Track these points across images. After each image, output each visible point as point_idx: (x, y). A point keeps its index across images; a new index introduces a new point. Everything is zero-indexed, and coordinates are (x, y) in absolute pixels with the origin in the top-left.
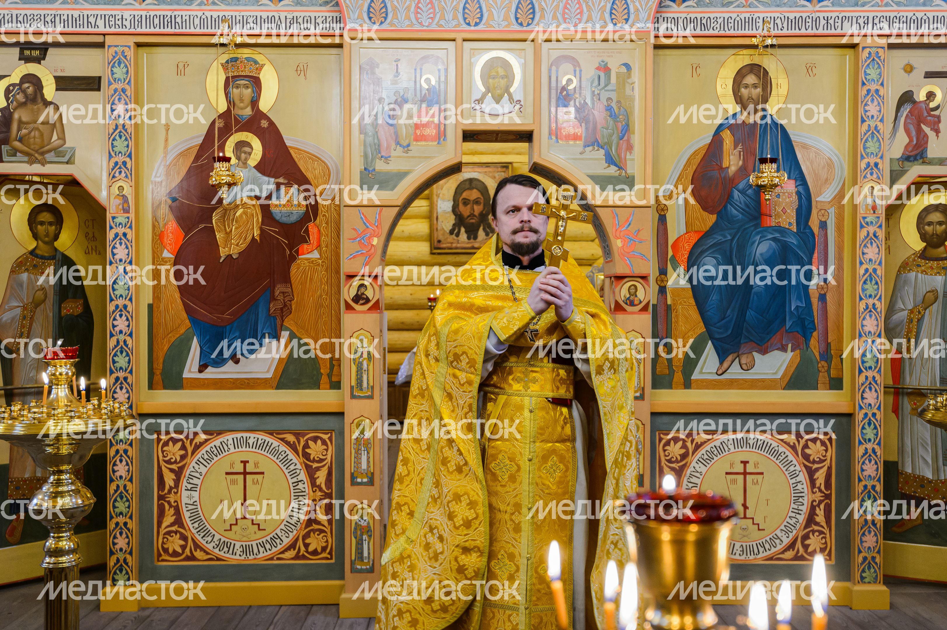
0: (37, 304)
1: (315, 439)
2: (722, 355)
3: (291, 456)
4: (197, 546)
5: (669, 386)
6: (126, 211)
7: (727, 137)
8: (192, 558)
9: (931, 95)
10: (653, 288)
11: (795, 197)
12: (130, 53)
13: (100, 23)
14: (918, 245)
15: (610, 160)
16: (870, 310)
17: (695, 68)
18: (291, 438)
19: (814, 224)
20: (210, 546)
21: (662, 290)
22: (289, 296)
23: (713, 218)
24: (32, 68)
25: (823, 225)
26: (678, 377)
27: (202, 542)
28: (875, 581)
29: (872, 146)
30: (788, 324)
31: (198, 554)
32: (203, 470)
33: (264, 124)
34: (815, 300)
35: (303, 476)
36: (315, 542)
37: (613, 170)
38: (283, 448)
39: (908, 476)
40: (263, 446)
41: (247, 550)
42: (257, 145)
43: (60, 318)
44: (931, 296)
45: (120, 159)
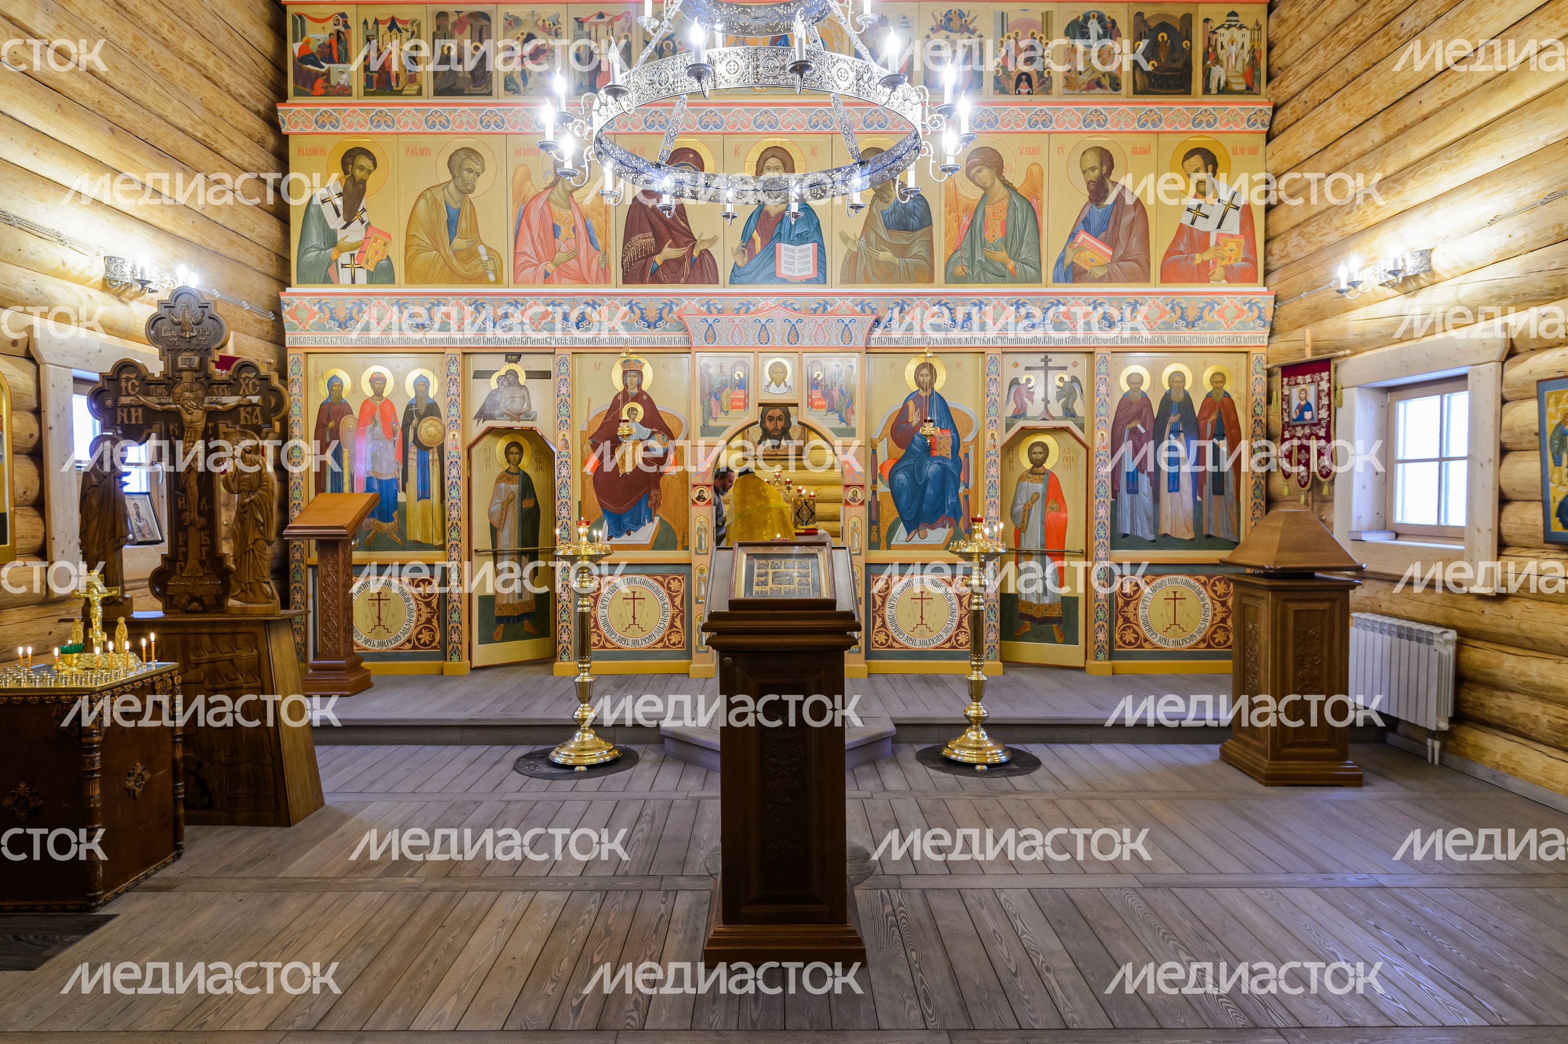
0: (510, 501)
1: (674, 579)
2: (909, 530)
3: (661, 588)
4: (607, 640)
5: (878, 548)
6: (567, 448)
7: (911, 404)
8: (604, 647)
9: (1028, 380)
10: (869, 492)
11: (950, 440)
12: (569, 359)
13: (553, 342)
14: (1028, 465)
15: (842, 420)
16: (992, 504)
17: (893, 365)
18: (660, 578)
19: (961, 454)
20: (614, 641)
21: (874, 493)
22: (659, 496)
23: (903, 451)
24: (513, 366)
25: (967, 455)
26: (883, 543)
27: (610, 638)
28: (995, 659)
29: (993, 410)
30: (947, 512)
31: (608, 645)
32: (610, 596)
33: (645, 397)
34: (962, 499)
35: (667, 600)
36: (674, 638)
37: (843, 425)
38: (656, 584)
39: (1023, 602)
40: (644, 582)
41: (635, 642)
42: (640, 409)
43: (522, 509)
44: (1035, 496)
45: (564, 419)
